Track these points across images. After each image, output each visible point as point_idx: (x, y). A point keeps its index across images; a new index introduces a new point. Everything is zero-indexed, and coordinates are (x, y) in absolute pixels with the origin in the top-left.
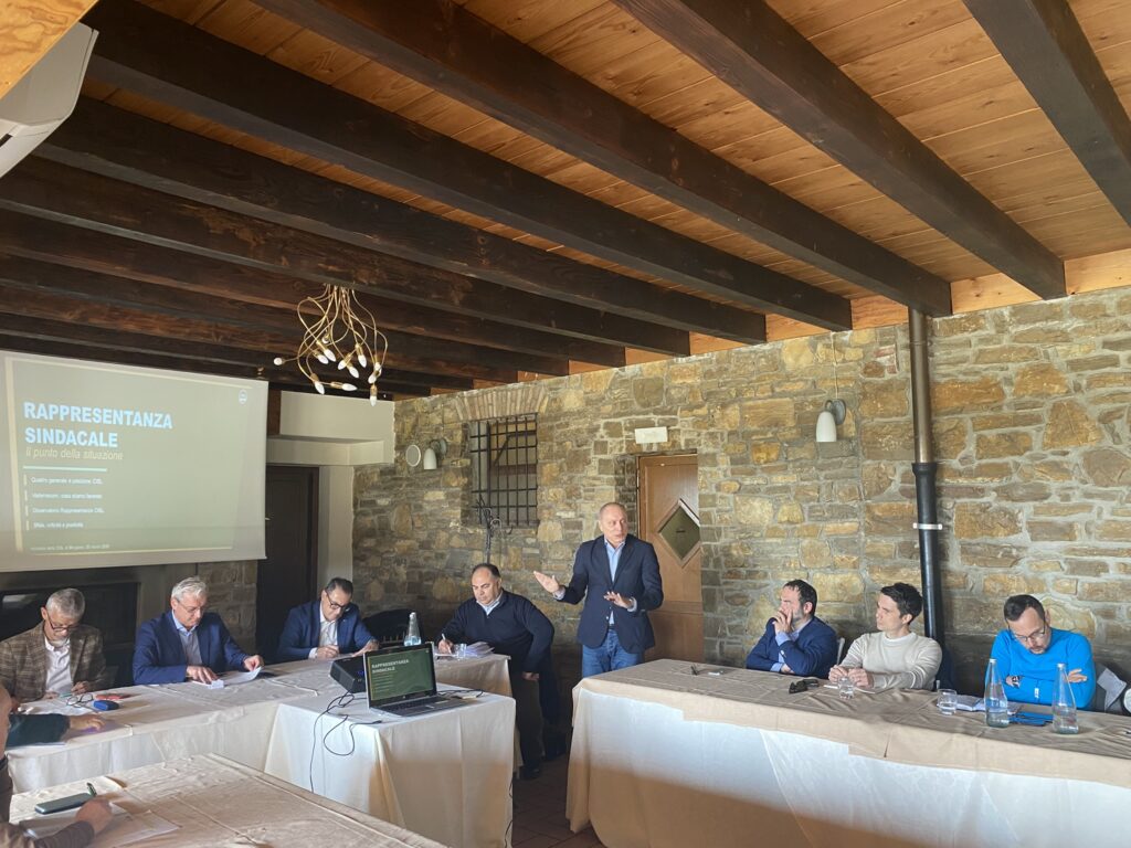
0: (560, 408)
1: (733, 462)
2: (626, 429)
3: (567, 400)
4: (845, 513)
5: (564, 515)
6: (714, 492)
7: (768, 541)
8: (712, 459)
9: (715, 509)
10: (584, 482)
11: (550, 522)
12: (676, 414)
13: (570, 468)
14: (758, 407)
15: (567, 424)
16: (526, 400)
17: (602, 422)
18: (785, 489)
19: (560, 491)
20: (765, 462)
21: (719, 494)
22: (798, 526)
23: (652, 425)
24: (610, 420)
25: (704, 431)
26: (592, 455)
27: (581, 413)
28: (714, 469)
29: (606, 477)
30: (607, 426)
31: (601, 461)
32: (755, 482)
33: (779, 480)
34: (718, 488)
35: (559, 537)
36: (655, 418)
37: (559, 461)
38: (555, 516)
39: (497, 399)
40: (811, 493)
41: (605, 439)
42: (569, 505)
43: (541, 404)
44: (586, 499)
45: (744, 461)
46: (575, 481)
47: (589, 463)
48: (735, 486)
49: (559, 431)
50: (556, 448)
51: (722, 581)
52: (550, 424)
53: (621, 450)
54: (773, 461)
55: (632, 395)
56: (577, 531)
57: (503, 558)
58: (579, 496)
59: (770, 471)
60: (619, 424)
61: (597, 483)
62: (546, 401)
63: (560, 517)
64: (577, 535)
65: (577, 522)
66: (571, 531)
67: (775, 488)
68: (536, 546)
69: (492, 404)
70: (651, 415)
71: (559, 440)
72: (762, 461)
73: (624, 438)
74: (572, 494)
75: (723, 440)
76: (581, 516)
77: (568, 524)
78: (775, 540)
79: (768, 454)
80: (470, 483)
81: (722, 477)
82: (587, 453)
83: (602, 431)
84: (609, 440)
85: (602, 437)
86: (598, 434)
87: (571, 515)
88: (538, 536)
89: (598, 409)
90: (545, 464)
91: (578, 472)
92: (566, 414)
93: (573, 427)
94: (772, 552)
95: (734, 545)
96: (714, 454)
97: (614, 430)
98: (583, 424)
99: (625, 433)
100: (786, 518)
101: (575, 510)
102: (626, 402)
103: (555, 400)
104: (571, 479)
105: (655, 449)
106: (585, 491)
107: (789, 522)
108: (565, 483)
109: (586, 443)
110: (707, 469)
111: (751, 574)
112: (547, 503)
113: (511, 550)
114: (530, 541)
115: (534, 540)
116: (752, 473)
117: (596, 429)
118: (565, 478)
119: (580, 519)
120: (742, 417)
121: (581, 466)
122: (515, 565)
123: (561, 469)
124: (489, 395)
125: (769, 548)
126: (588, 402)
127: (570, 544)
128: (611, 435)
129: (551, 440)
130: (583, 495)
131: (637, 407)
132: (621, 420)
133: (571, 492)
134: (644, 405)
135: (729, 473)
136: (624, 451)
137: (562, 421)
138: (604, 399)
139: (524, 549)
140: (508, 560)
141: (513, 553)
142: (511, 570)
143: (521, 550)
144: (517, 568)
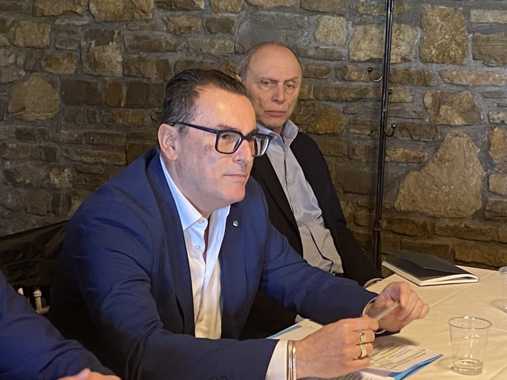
57: (408, 32)
139: (473, 12)
140: (421, 38)
141: (439, 21)
142: (432, 62)
143: (467, 14)
144: (450, 58)
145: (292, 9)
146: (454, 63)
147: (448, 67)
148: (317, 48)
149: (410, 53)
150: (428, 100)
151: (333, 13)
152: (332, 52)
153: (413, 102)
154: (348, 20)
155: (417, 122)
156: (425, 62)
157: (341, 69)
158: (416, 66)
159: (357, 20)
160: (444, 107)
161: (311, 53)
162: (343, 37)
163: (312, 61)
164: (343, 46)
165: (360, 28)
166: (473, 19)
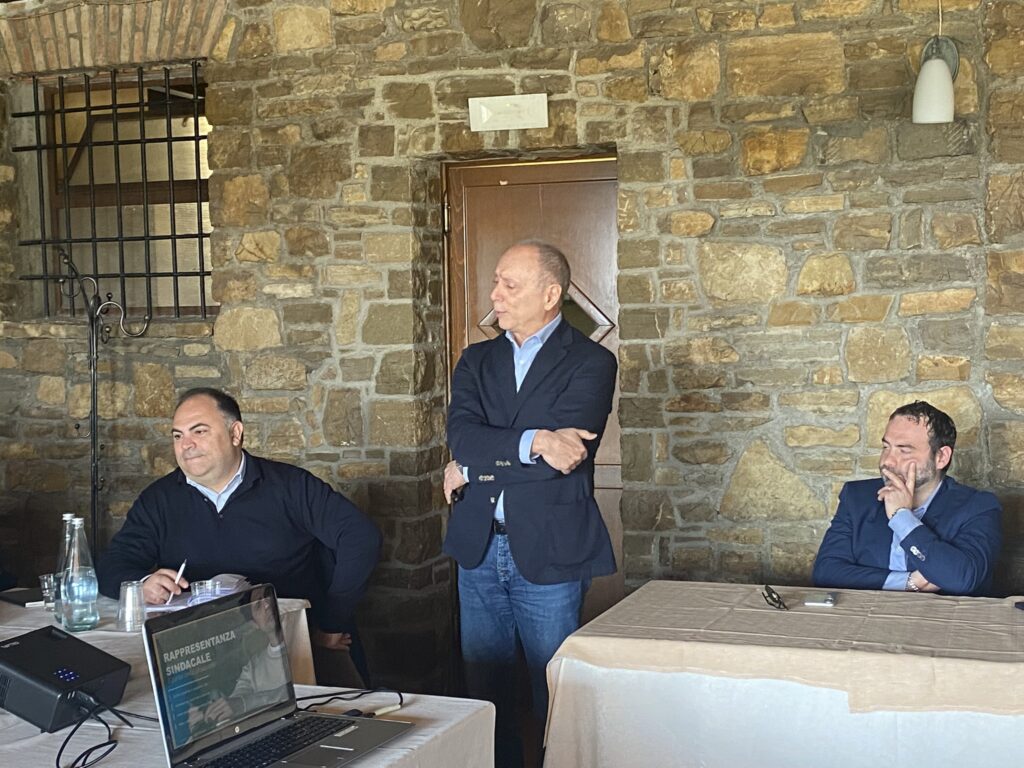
0: (267, 48)
1: (699, 170)
2: (442, 99)
3: (286, 30)
4: (945, 270)
5: (283, 291)
6: (654, 234)
7: (774, 331)
8: (651, 165)
9: (654, 271)
10: (336, 217)
11: (248, 310)
12: (565, 66)
13: (298, 185)
14: (762, 52)
15: (288, 87)
16: (174, 28)
17: (379, 83)
18: (814, 225)
19: (273, 240)
20: (775, 170)
21: (667, 239)
22: (841, 299)
23: (508, 90)
24: (400, 79)
25: (634, 105)
26: (354, 158)
27: (322, 62)
28: (657, 187)
29: (389, 206)
30: (391, 91)
31: (376, 171)
32: (751, 212)
33: (802, 206)
34: (665, 225)
35: (273, 338)
36: (515, 75)
37: (269, 171)
38: (258, 292)
39: (93, 23)
40: (873, 232)
41: (388, 121)
42: (298, 269)
43: (216, 38)
44: (339, 255)
45: (723, 168)
46: (311, 216)
47: (346, 175)
48: (703, 221)
49: (267, 102)
50: (258, 141)
51: (667, 416)
52: (240, 85)
53: (428, 145)
54: (792, 167)
55: (456, 22)
56: (317, 326)
57: (122, 389)
58: (323, 249)
59: (783, 188)
60: (424, 86)
61: (368, 219)
62: (229, 31)
63: (271, 297)
64: (318, 334)
65: (317, 306)
66: (301, 327)
67: (793, 223)
68: (210, 361)
69: (79, 36)
70: (505, 69)
71: (266, 123)
72: (767, 168)
73: (435, 120)
74: (303, 246)
75: (676, 122)
76: (327, 293)
77: (293, 311)
78: (787, 330)
79: (782, 152)
80: (15, 223)
81: (672, 202)
82: (341, 152)
83: (379, 104)
84: (399, 124)
85: (380, 117)
86: (368, 110)
87: (302, 290)
88: (216, 339)
89: (372, 53)
90: (230, 177)
91: (318, 195)
92: (283, 63)
93: (304, 94)
94: (781, 354)
95: (696, 343)
96: (657, 156)
97: (411, 102)
98: (331, 86)
99: (438, 108)
100: (816, 285)
101: (312, 281)
102: (442, 37)
103: (255, 28)
104: (300, 211)
105: (513, 143)
106: (337, 238)
107: (823, 292)
108: (285, 220)
109: (338, 130)
110: (638, 186)
111: (731, 401)
112: (237, 266)
113: (143, 371)
114: (193, 350)
115: (205, 349)
116: (742, 194)
117: (366, 98)
118: (286, 210)
119: (324, 300)
120: (724, 73)
121: (327, 181)
122: (154, 404)
123: (274, 188)
124: (71, 15)
125: (774, 347)
126: (343, 35)
127: (300, 355)
128: (403, 112)
129: (246, 122)
130: (333, 246)
131: (467, 47)
132: (429, 78)
133: (299, 240)
134: (485, 46)
135: (689, 194)
136: (437, 149)
137: (272, 77)
138: (385, 28)
139: (178, 368)
140: (135, 394)
141: (148, 377)
142: (145, 416)
143: (172, 370)
144: (160, 411)
145: (13, 371)
146: (165, 416)
147: (159, 420)
148: (39, 408)
149: (125, 408)
150: (145, 454)
151: (53, 374)
152: (54, 412)
153: (132, 455)
154: (66, 380)
155: (137, 474)
156: (139, 416)
157: (62, 427)
158: (133, 421)
159: (75, 379)
160: (158, 459)
161: (34, 412)
162: (62, 394)
163: (35, 421)
164: (63, 405)
165: (78, 387)
166: (178, 374)
